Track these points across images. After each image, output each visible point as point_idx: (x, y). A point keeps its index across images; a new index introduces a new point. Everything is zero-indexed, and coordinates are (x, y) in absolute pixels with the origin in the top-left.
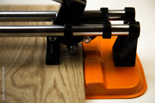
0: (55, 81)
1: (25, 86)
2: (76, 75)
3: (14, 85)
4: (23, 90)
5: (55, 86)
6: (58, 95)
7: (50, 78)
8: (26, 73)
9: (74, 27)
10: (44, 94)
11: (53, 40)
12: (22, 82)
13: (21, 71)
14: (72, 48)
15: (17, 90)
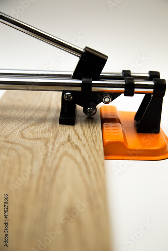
0: (69, 136)
1: (35, 138)
2: (93, 133)
3: (24, 137)
4: (33, 141)
5: (69, 140)
6: (72, 146)
7: (64, 134)
8: (37, 130)
9: (93, 82)
10: (57, 146)
11: (69, 99)
12: (32, 136)
13: (31, 128)
14: (89, 110)
15: (26, 141)
